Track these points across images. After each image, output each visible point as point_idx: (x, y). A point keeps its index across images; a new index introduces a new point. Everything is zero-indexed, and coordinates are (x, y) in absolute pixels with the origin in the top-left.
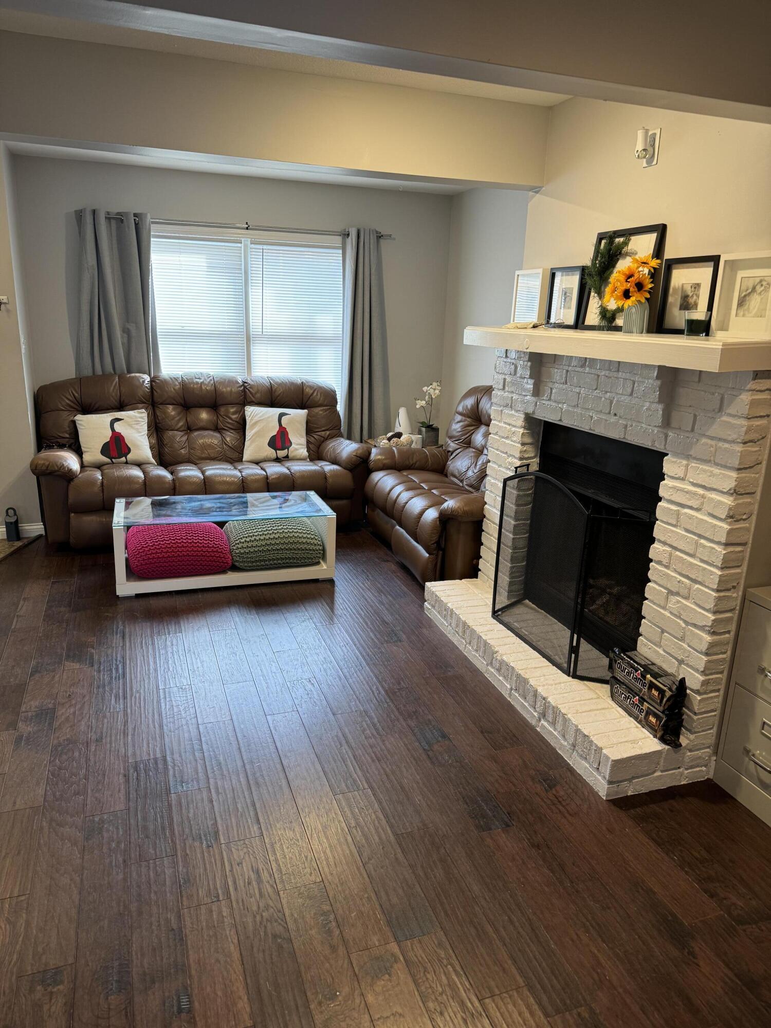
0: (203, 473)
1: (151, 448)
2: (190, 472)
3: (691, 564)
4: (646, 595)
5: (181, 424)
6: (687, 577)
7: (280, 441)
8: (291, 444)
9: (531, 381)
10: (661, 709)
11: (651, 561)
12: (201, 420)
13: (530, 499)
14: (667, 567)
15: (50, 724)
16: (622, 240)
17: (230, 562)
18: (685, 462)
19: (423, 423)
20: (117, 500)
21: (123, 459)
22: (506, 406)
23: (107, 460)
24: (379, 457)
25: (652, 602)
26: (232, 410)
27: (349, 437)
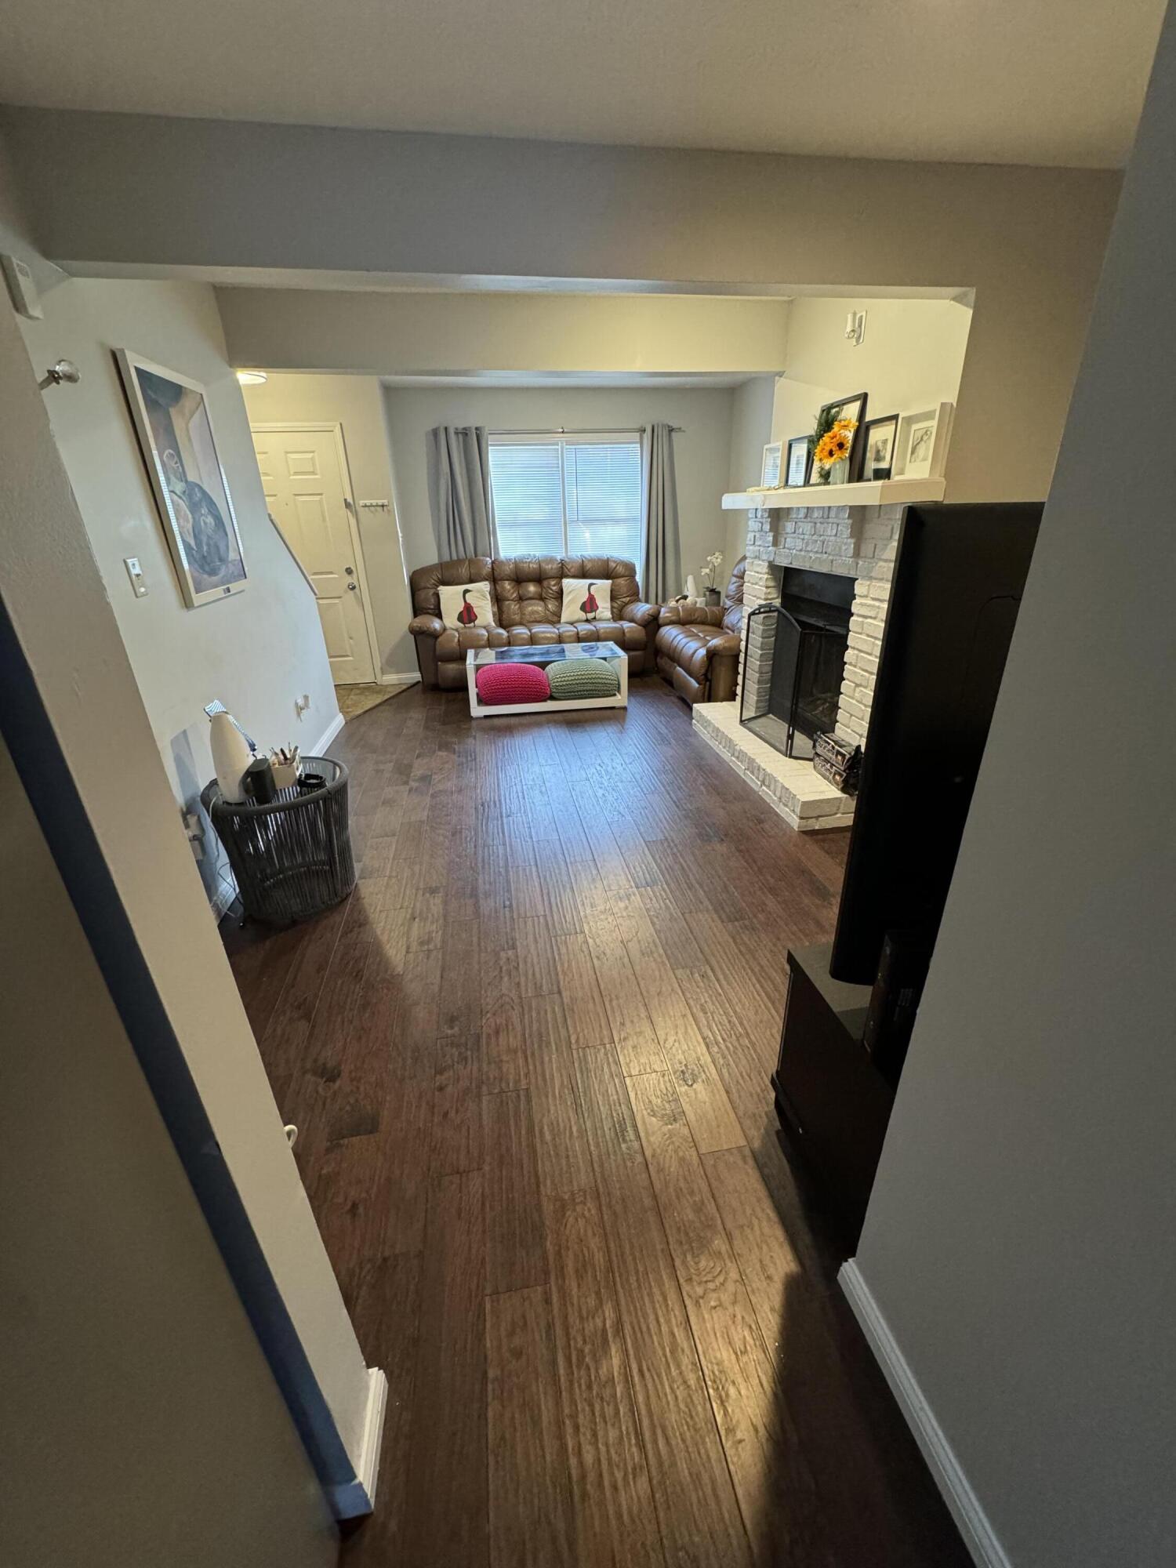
0: (530, 631)
1: (494, 615)
2: (521, 631)
3: (869, 660)
4: (842, 690)
5: (515, 595)
6: (866, 671)
7: (589, 605)
8: (598, 607)
9: (771, 534)
10: (842, 768)
11: (845, 663)
12: (529, 592)
13: (773, 633)
14: (855, 666)
15: (430, 783)
16: (837, 409)
17: (549, 692)
18: (868, 583)
19: (707, 588)
20: (469, 651)
21: (472, 624)
22: (756, 557)
23: (462, 625)
24: (667, 615)
25: (846, 695)
26: (553, 583)
27: (647, 601)
